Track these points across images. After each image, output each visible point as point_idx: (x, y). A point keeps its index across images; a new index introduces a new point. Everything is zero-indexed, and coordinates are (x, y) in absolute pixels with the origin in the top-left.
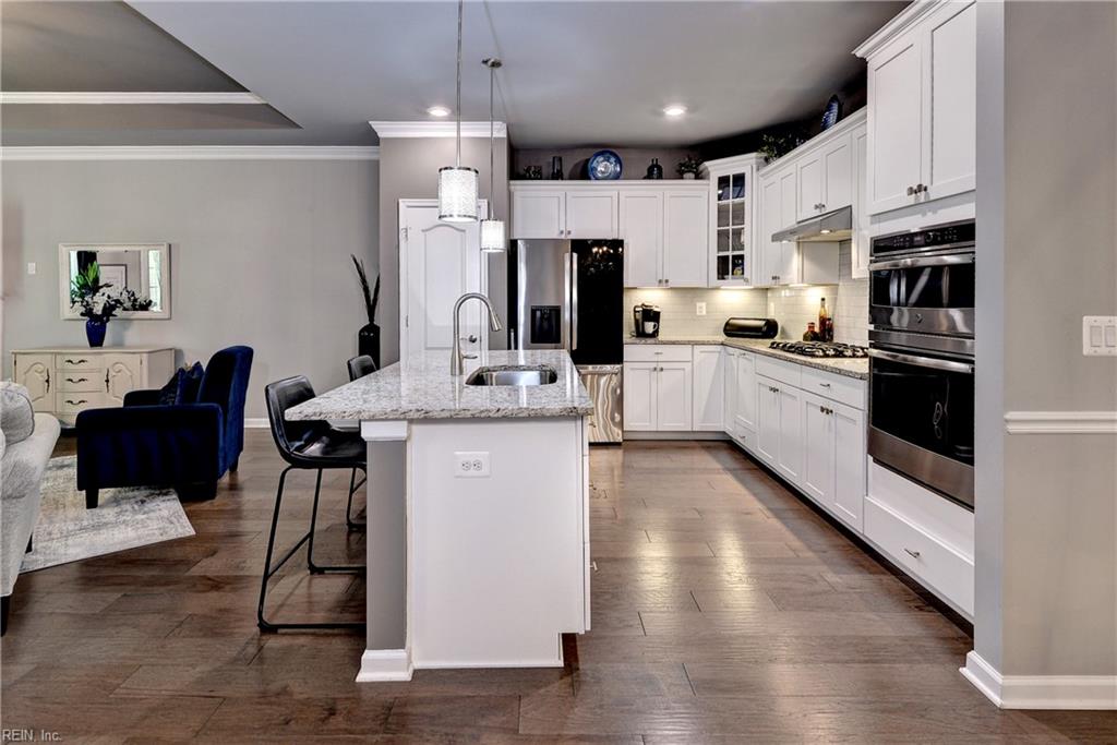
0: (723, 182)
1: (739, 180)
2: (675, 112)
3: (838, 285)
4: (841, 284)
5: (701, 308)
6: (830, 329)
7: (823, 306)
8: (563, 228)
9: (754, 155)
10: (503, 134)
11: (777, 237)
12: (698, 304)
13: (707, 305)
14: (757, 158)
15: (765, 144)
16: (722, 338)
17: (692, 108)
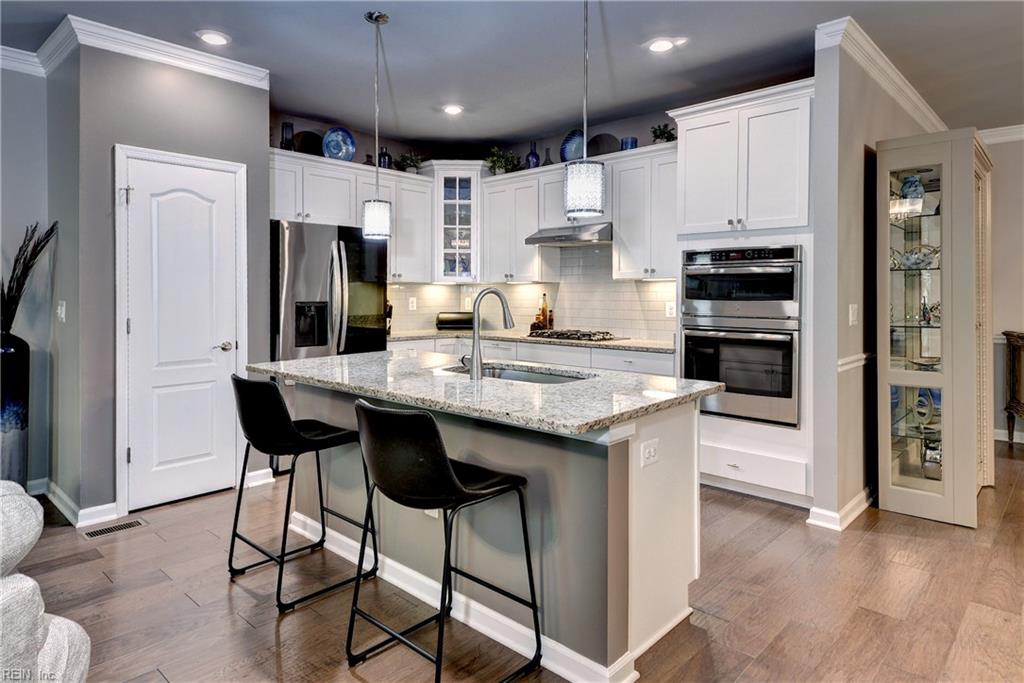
0: (449, 183)
1: (466, 183)
2: (453, 110)
3: (559, 283)
4: (562, 282)
5: (412, 303)
6: (551, 321)
7: (545, 300)
8: (300, 210)
9: (481, 162)
10: (265, 85)
11: (529, 241)
12: (411, 299)
13: (418, 299)
14: (484, 166)
15: (493, 155)
16: (434, 331)
17: (469, 108)
